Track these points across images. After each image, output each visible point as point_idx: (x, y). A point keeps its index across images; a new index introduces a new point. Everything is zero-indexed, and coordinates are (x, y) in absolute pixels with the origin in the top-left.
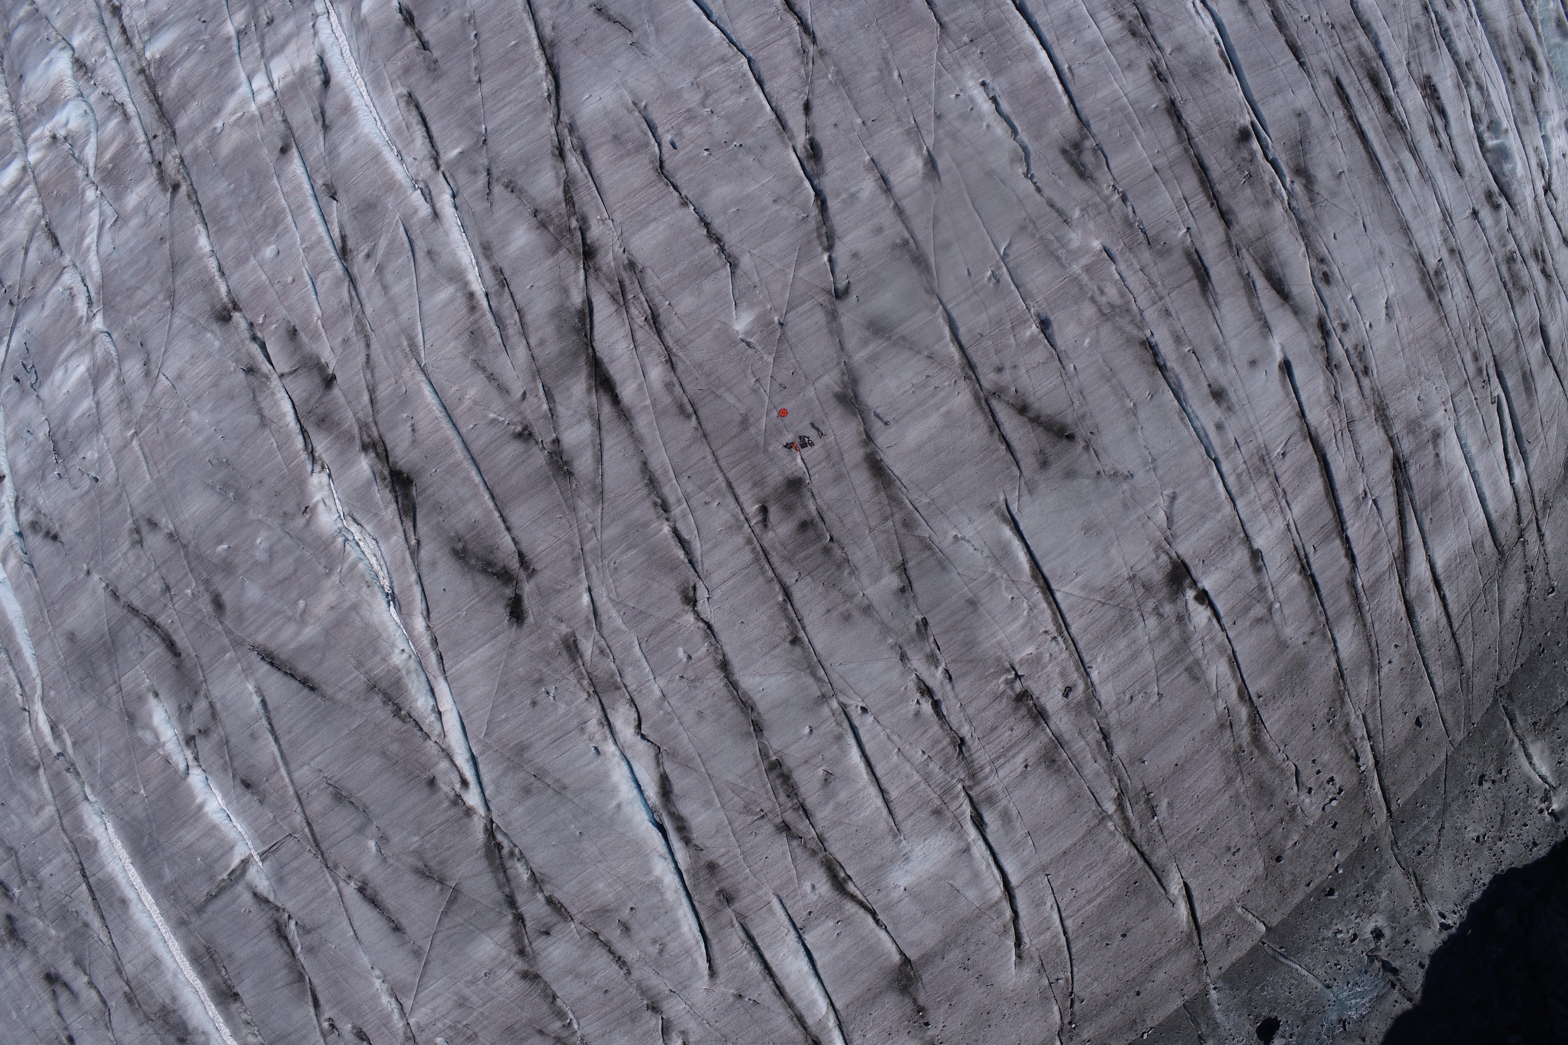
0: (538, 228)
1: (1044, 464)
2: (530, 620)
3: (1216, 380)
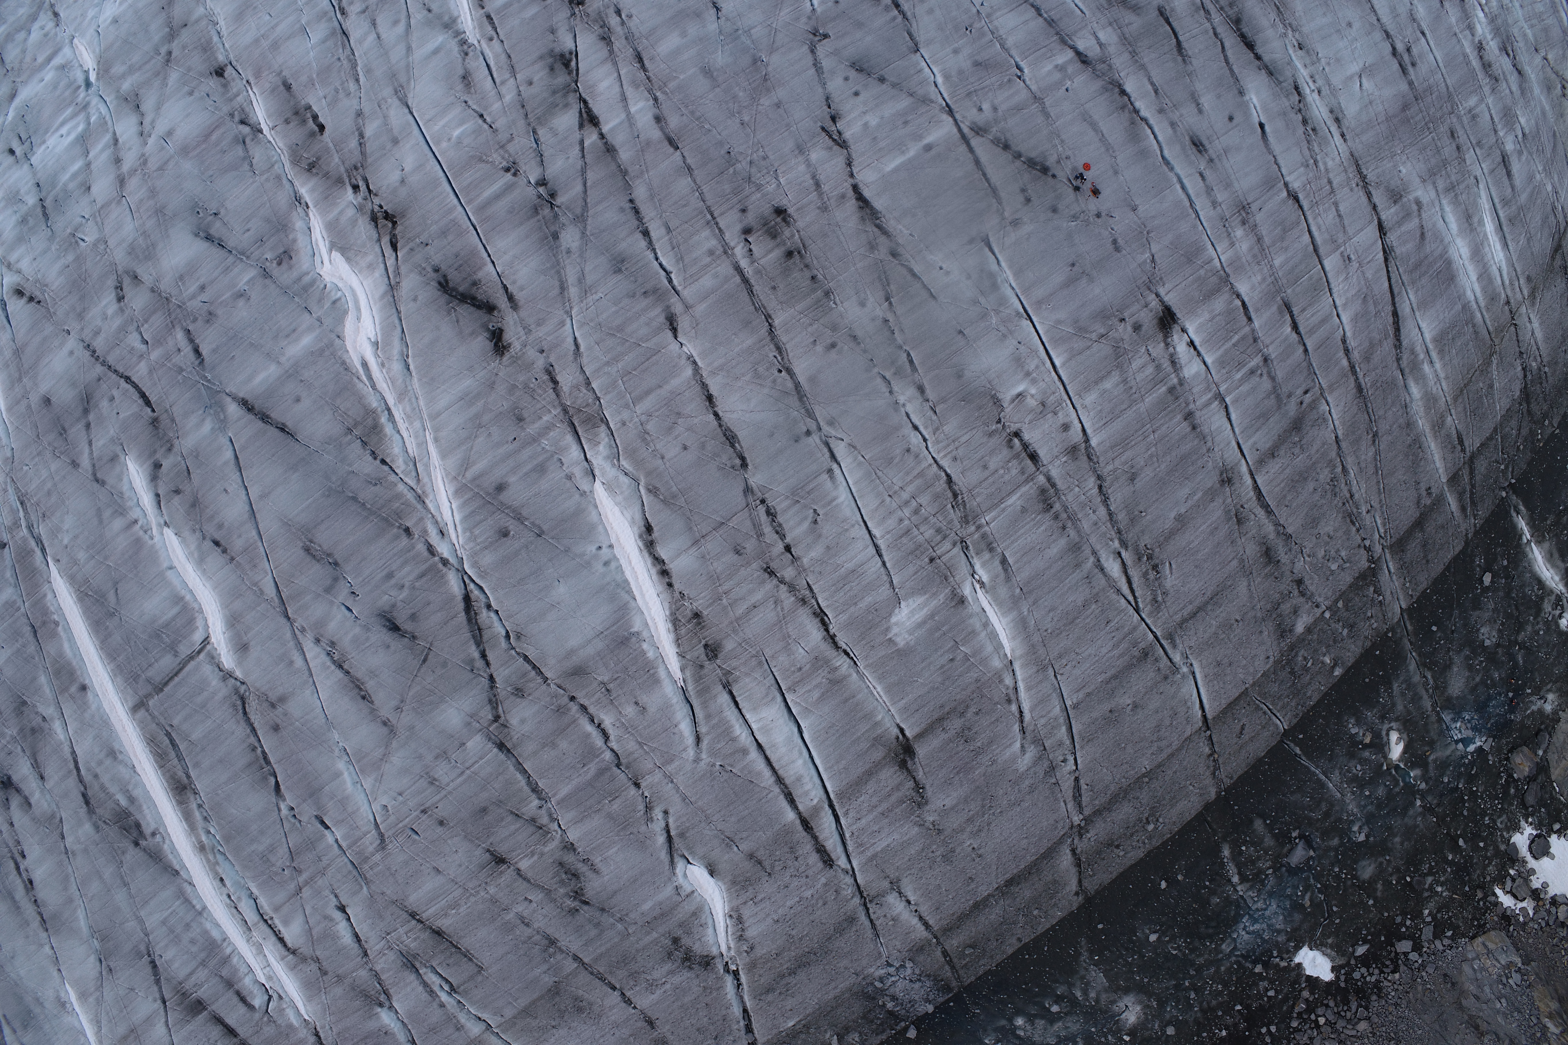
1: (1027, 201)
3: (1196, 134)
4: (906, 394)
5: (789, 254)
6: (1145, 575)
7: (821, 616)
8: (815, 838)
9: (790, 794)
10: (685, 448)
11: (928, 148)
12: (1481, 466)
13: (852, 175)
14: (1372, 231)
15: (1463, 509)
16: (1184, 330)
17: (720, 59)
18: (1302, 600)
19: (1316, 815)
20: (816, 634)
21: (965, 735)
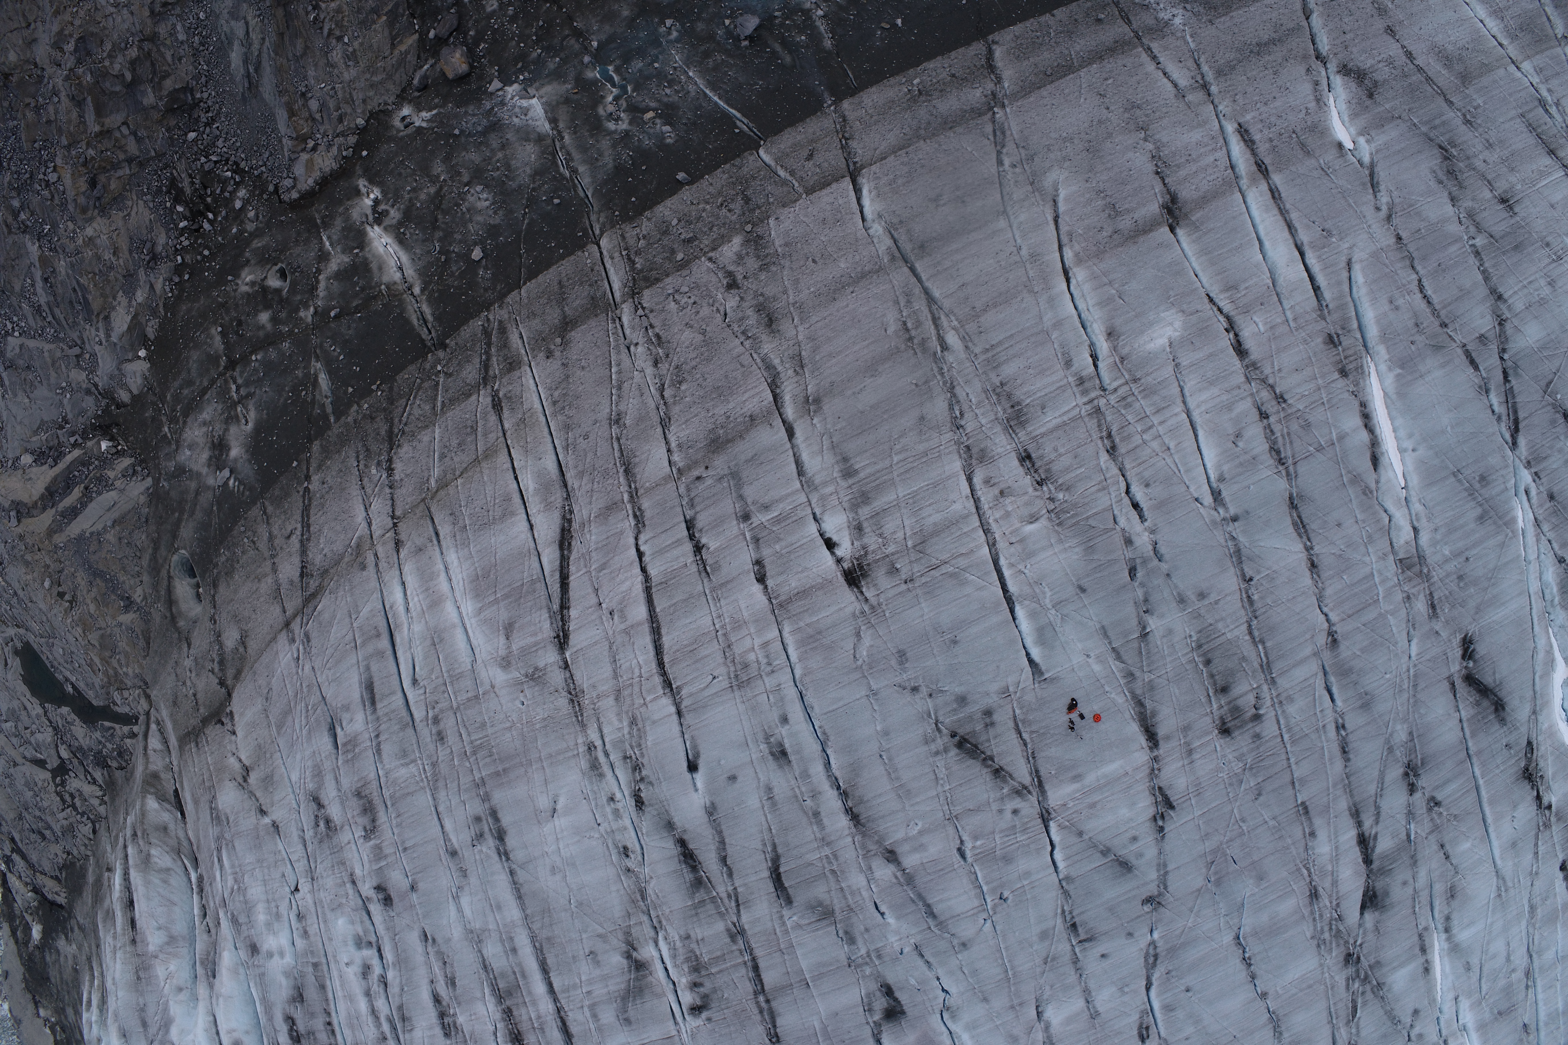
0: (1384, 983)
1: (988, 713)
2: (1459, 637)
3: (780, 767)
4: (1143, 540)
5: (1224, 690)
6: (919, 324)
7: (1240, 350)
8: (1254, 153)
9: (1274, 197)
10: (1339, 525)
11: (1077, 778)
12: (471, 372)
13: (1156, 759)
14: (577, 640)
15: (503, 330)
16: (839, 561)
17: (1246, 888)
18: (731, 268)
19: (719, 57)
20: (1247, 333)
21: (1113, 211)
